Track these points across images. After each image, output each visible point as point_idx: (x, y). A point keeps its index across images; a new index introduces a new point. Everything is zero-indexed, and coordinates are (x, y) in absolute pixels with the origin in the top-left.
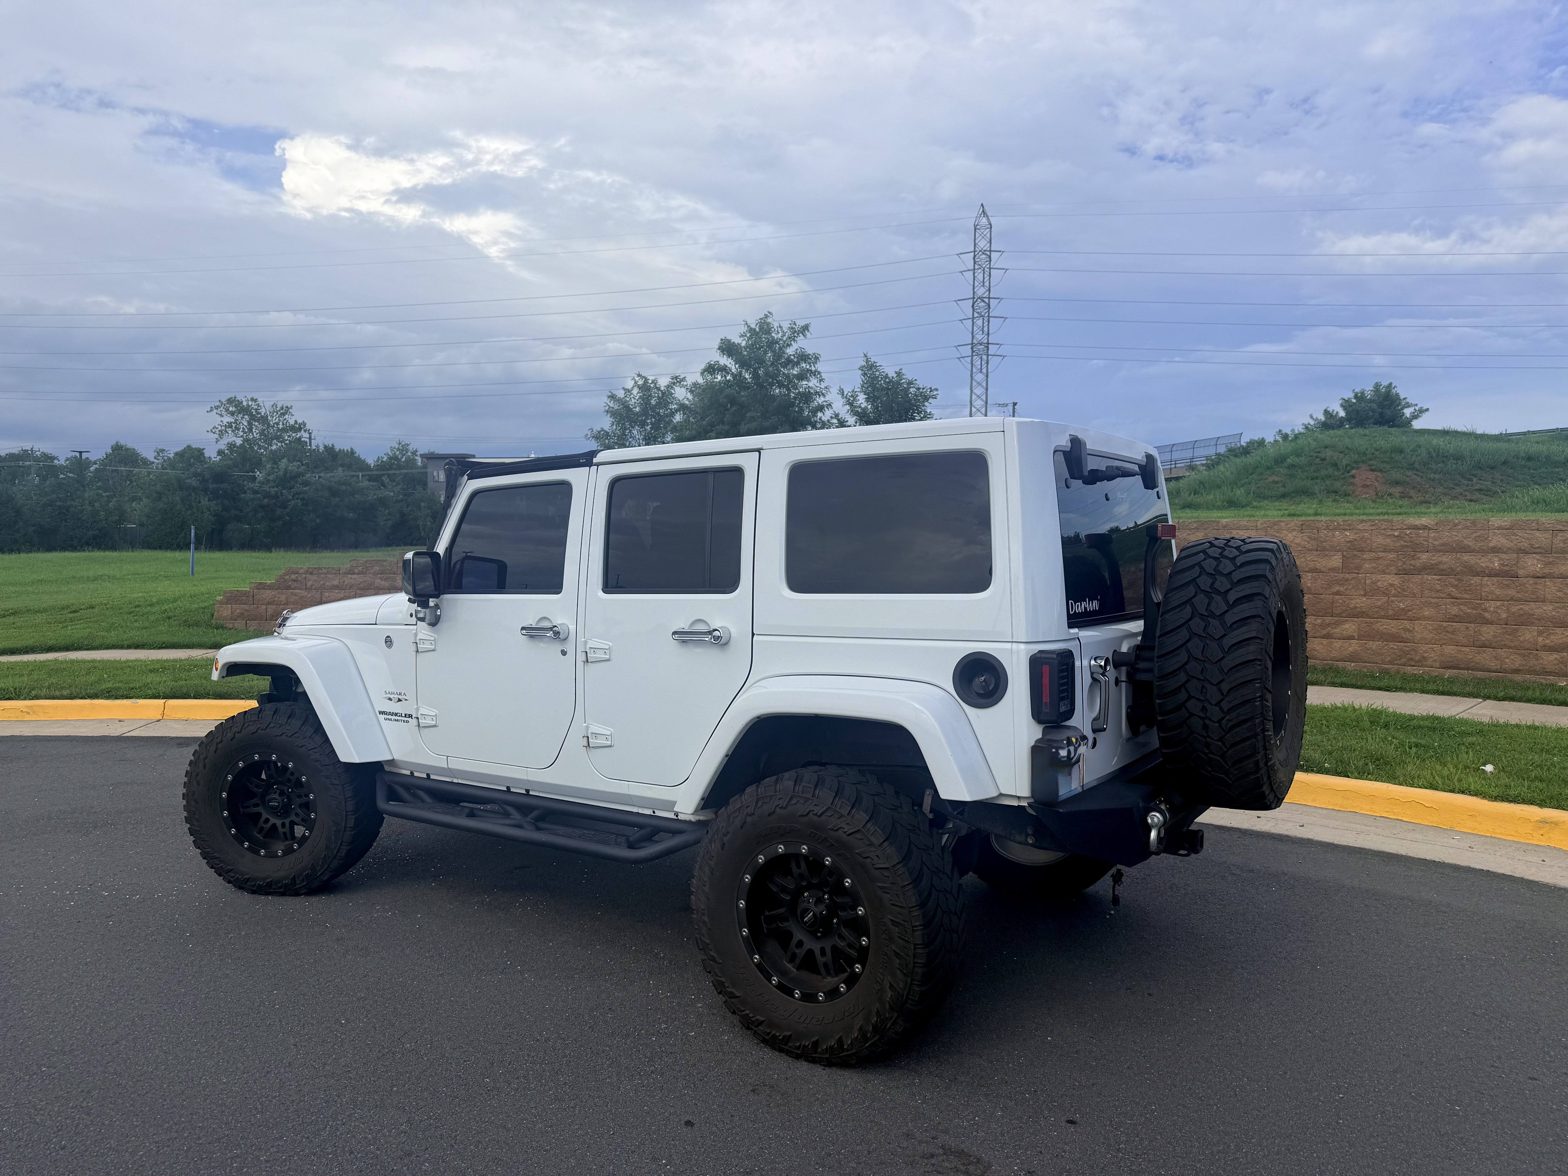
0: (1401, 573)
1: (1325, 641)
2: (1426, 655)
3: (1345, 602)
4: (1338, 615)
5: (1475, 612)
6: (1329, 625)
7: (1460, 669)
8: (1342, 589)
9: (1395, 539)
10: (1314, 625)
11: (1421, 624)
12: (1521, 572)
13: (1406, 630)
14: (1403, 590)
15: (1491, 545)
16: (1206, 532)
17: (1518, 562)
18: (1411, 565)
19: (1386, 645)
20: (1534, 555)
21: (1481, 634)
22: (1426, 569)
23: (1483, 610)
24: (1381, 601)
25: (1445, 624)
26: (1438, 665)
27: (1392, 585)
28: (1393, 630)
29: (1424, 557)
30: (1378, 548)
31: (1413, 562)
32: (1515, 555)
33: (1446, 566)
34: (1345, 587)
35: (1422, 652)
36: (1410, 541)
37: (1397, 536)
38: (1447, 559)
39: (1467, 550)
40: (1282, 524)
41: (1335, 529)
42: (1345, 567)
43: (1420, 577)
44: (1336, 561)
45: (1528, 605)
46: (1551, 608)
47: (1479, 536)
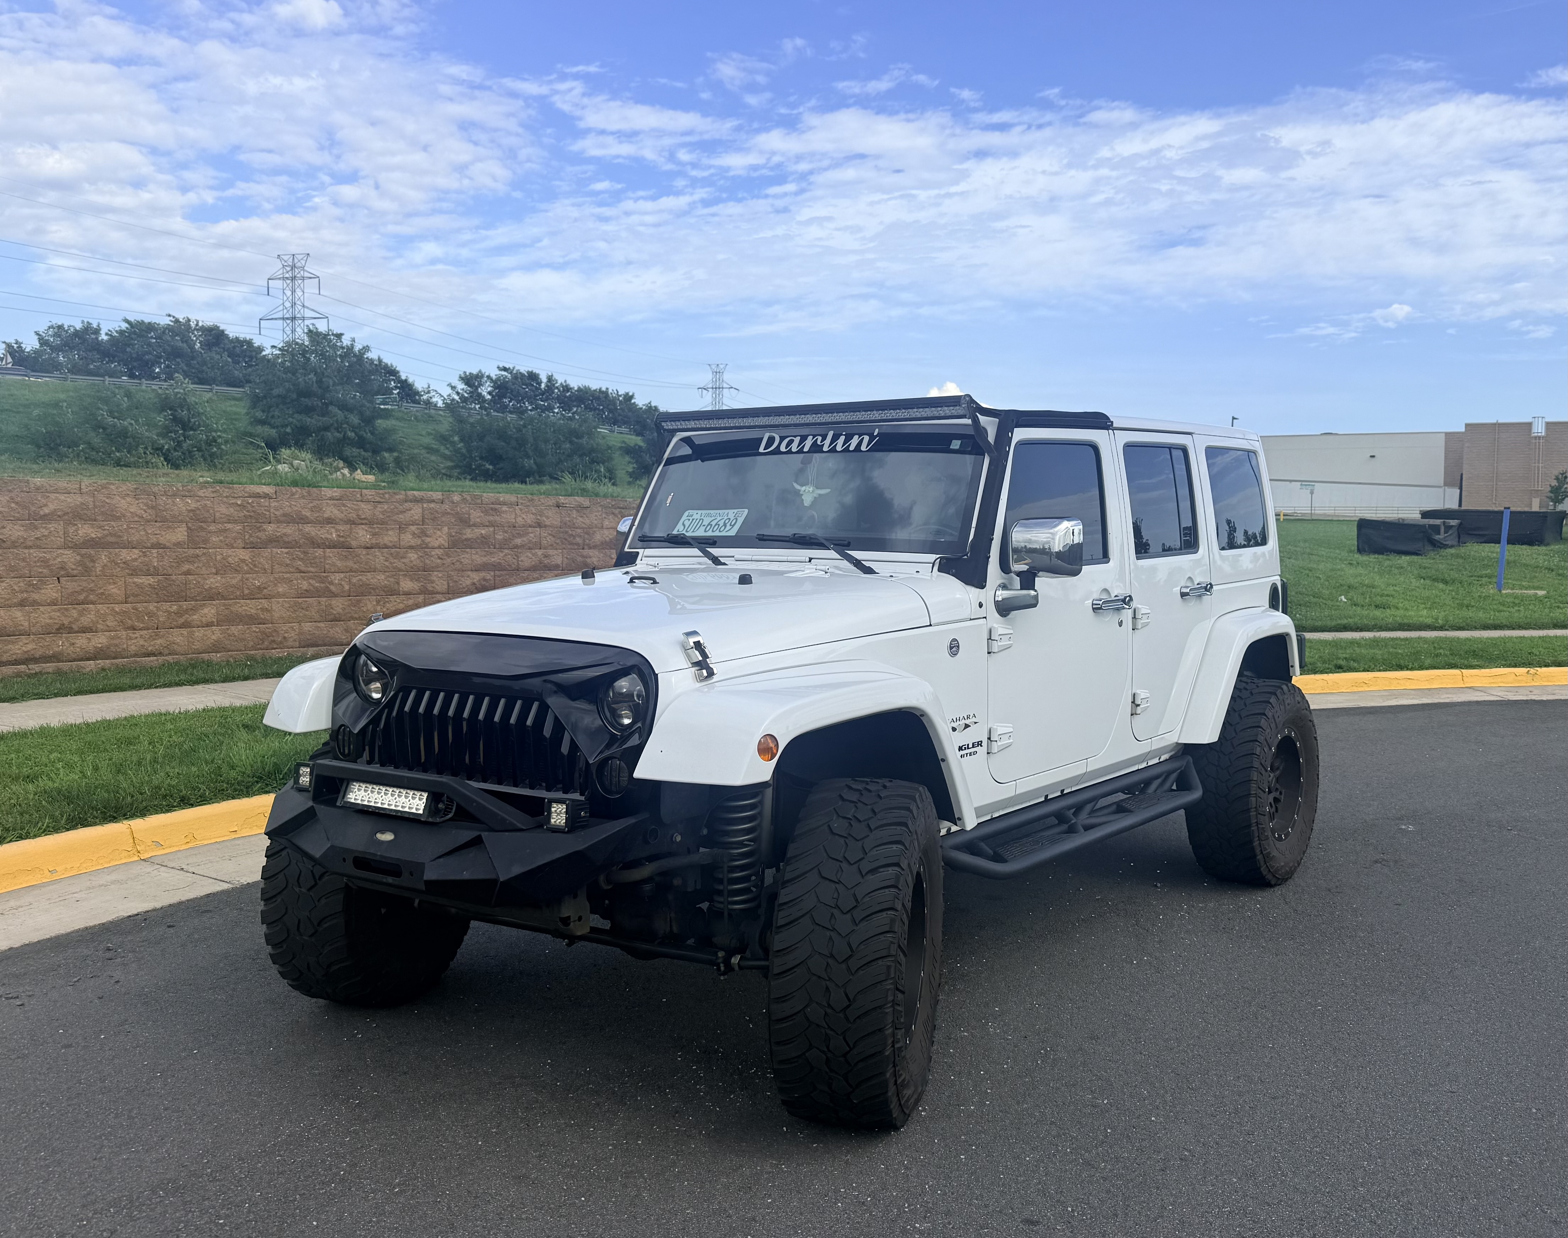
0: (248, 546)
1: (185, 632)
2: (286, 635)
3: (199, 582)
4: (193, 599)
5: (322, 585)
6: (186, 611)
7: (317, 646)
8: (191, 567)
9: (238, 508)
10: (169, 613)
11: (278, 603)
12: (354, 543)
13: (263, 609)
14: (255, 566)
15: (326, 516)
16: (12, 495)
17: (351, 533)
18: (257, 537)
19: (248, 628)
20: (363, 526)
21: (332, 608)
22: (274, 541)
23: (329, 583)
24: (235, 580)
25: (300, 600)
26: (297, 644)
27: (243, 561)
28: (252, 611)
29: (270, 528)
30: (221, 518)
31: (259, 534)
32: (348, 526)
33: (290, 538)
34: (196, 565)
35: (283, 632)
36: (253, 511)
37: (239, 505)
38: (289, 530)
39: (304, 520)
40: (112, 487)
41: (175, 495)
42: (193, 541)
43: (269, 550)
44: (180, 534)
45: (366, 575)
46: (383, 577)
47: (314, 507)
